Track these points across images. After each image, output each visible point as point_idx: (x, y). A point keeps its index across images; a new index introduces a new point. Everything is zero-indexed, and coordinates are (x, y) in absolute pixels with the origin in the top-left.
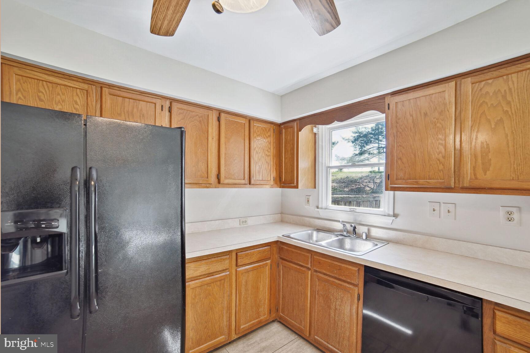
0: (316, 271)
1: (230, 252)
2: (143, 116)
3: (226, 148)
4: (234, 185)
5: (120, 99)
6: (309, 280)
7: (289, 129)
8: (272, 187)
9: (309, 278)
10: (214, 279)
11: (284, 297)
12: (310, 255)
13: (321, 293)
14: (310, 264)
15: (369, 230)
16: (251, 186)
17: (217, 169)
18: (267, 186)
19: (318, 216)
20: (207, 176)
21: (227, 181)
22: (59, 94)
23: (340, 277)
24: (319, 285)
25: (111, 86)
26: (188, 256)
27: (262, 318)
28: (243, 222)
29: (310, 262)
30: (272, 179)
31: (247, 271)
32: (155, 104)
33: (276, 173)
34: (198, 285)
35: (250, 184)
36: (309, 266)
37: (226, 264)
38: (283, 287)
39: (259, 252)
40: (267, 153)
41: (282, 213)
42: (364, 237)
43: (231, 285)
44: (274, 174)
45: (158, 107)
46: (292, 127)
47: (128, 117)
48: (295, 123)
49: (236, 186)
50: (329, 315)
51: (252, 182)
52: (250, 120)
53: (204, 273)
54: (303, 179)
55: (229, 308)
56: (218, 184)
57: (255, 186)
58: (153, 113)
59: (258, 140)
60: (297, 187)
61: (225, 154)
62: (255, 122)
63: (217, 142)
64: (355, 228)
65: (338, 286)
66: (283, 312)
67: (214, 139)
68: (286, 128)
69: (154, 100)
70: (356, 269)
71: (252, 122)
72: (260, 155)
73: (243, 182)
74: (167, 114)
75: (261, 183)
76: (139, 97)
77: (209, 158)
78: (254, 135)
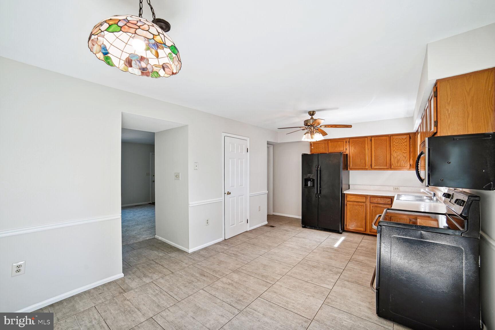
1: (367, 195)
2: (340, 146)
3: (375, 153)
4: (380, 169)
5: (333, 143)
8: (409, 169)
10: (358, 204)
17: (371, 163)
18: (405, 170)
20: (365, 165)
21: (376, 167)
22: (320, 146)
28: (396, 189)
30: (408, 166)
33: (413, 162)
35: (391, 168)
37: (364, 200)
40: (404, 151)
43: (366, 210)
45: (345, 142)
47: (336, 148)
52: (390, 136)
53: (354, 201)
55: (366, 219)
56: (371, 169)
57: (394, 169)
58: (343, 145)
59: (396, 145)
62: (393, 136)
69: (343, 140)
72: (398, 153)
73: (386, 167)
74: (348, 143)
75: (400, 168)
76: (338, 141)
77: (366, 158)
78: (393, 144)
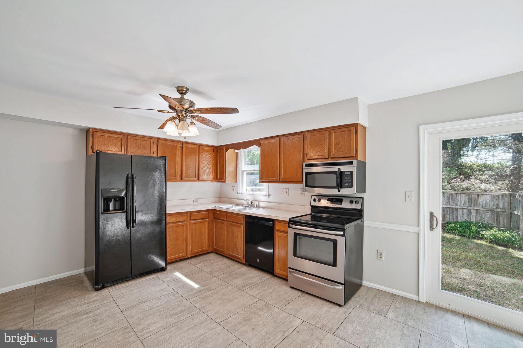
0: (229, 221)
1: (187, 212)
2: (145, 147)
3: (186, 162)
4: (190, 181)
5: (135, 140)
6: (226, 226)
7: (222, 150)
8: (212, 181)
9: (226, 225)
10: (178, 225)
11: (216, 238)
12: (226, 214)
13: (231, 231)
14: (226, 218)
15: (259, 203)
16: (199, 181)
17: (181, 173)
18: (209, 181)
19: (238, 198)
20: (175, 176)
21: (186, 179)
22: (111, 141)
23: (238, 222)
24: (230, 228)
25: (131, 135)
26: (167, 212)
27: (204, 249)
28: (195, 201)
29: (226, 217)
30: (212, 177)
31: (195, 223)
32: (151, 142)
33: (215, 173)
34: (171, 226)
35: (199, 180)
36: (226, 219)
37: (184, 218)
38: (215, 233)
39: (202, 214)
40: (209, 163)
41: (220, 197)
42: (255, 206)
43: (187, 230)
44: (213, 174)
45: (152, 143)
46: (223, 149)
47: (139, 149)
48: (225, 147)
49: (191, 181)
50: (234, 240)
51: (200, 179)
52: (199, 146)
53: (174, 221)
54: (229, 177)
55: (186, 240)
56: (181, 180)
57: (202, 181)
58: (149, 146)
59: (204, 156)
60: (225, 182)
61: (185, 165)
62: (202, 147)
63: (181, 159)
64: (252, 202)
65: (237, 226)
66: (216, 246)
67: (179, 157)
68: (220, 149)
69: (150, 140)
70: (242, 217)
71: (200, 147)
72: (205, 164)
73: (195, 179)
74: (156, 145)
75: (206, 180)
76: (143, 139)
77: (177, 167)
78: (201, 154)
